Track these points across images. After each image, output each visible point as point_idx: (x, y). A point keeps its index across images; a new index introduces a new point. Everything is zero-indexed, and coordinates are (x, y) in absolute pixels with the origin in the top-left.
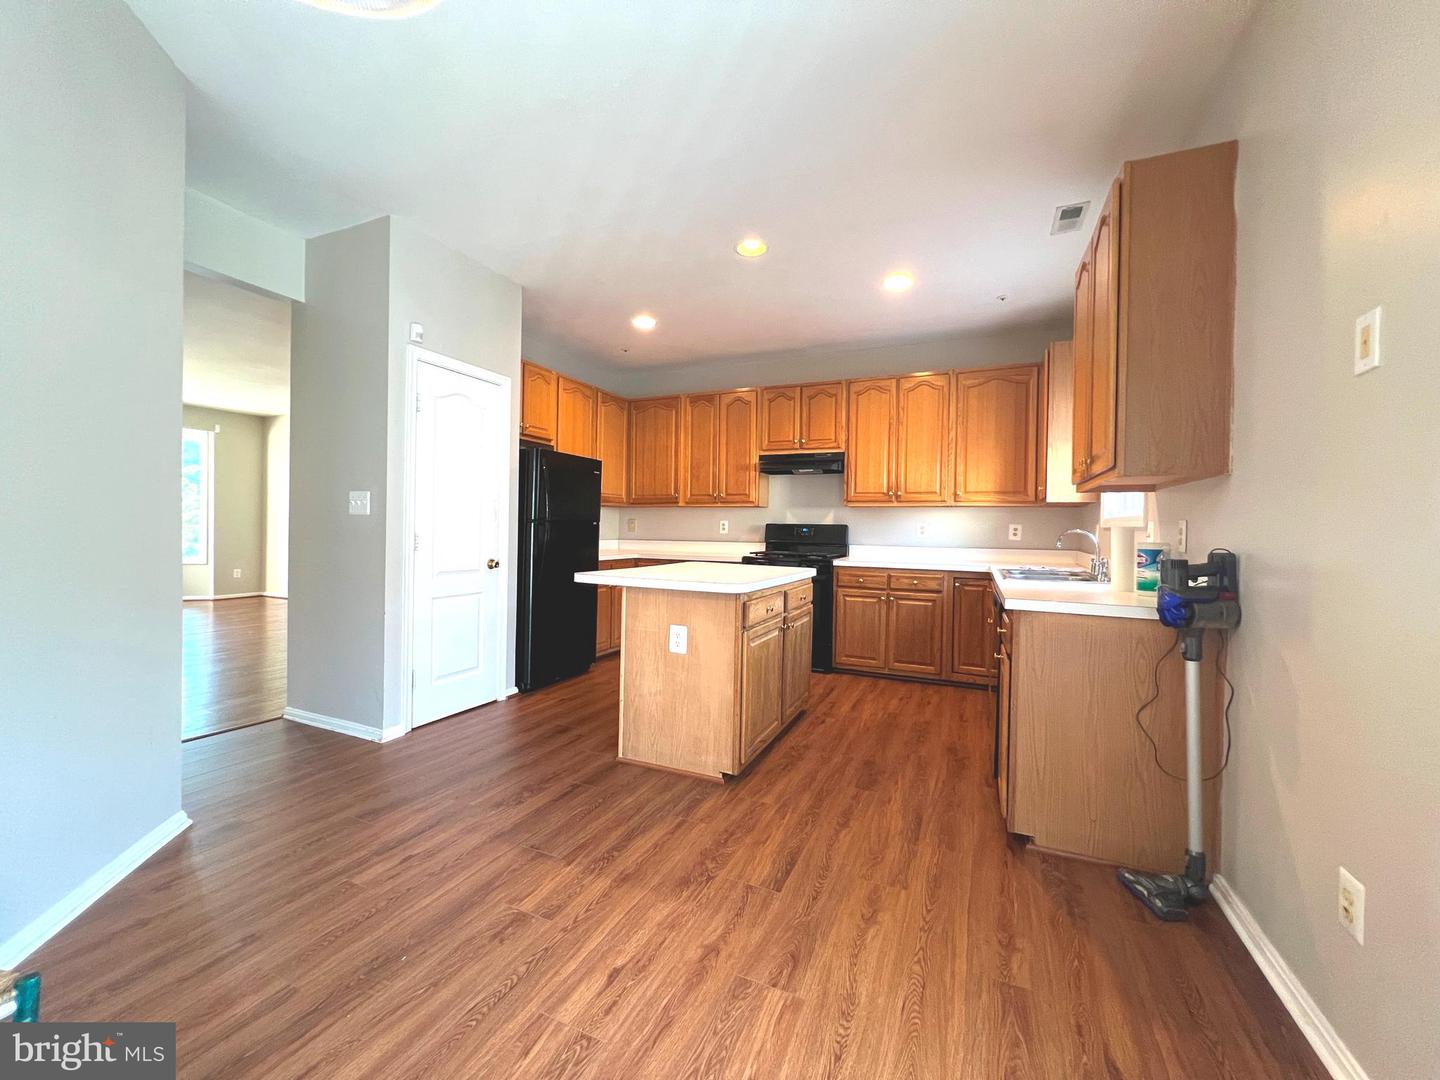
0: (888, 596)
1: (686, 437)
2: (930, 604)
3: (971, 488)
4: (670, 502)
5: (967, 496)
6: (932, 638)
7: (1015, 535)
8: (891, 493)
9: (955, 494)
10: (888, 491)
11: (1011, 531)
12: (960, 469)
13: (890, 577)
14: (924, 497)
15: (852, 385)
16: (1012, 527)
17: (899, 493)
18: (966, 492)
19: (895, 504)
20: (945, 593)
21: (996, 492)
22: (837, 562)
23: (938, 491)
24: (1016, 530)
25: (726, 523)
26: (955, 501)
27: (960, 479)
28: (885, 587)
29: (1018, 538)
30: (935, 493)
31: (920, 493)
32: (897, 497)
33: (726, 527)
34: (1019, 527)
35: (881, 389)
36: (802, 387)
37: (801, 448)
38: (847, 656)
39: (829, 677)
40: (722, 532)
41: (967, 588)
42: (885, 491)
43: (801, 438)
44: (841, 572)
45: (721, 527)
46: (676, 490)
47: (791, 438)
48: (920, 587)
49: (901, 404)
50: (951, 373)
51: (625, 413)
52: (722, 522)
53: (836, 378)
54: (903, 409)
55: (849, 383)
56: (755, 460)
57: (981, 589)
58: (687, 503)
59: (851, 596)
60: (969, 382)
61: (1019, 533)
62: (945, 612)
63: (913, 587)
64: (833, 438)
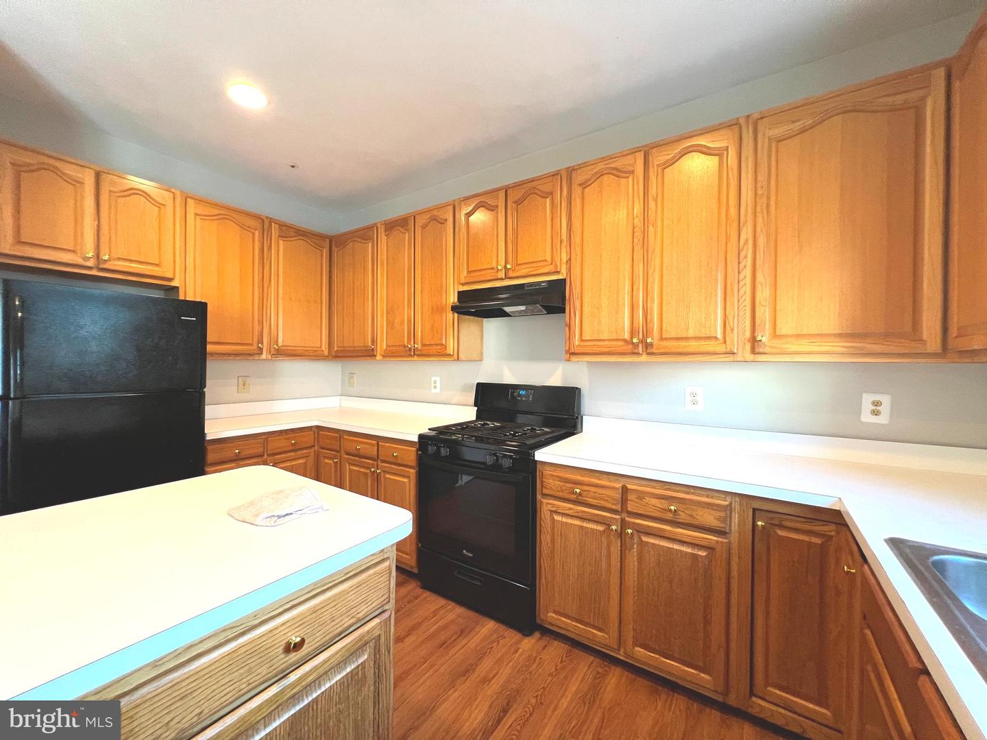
0: (624, 524)
1: (382, 274)
2: (703, 553)
3: (785, 328)
4: (369, 354)
5: (777, 343)
6: (707, 622)
7: (876, 413)
8: (635, 340)
9: (754, 341)
10: (632, 335)
11: (867, 406)
12: (763, 294)
13: (625, 490)
14: (693, 346)
15: (574, 175)
16: (867, 400)
17: (649, 340)
18: (775, 335)
19: (644, 358)
20: (734, 537)
21: (840, 336)
22: (541, 455)
23: (719, 335)
24: (877, 404)
25: (438, 379)
26: (753, 351)
27: (764, 313)
28: (618, 507)
29: (883, 419)
30: (716, 338)
31: (687, 339)
32: (647, 346)
33: (438, 384)
34: (886, 400)
35: (620, 173)
36: (506, 190)
37: (507, 277)
38: (556, 612)
39: (529, 644)
40: (434, 391)
41: (781, 533)
42: (627, 336)
43: (506, 262)
44: (548, 472)
45: (433, 384)
46: (373, 342)
47: (494, 264)
48: (683, 517)
49: (653, 191)
50: (742, 121)
51: (325, 252)
52: (433, 379)
53: (553, 169)
54: (656, 200)
55: (571, 171)
56: (453, 299)
57: (818, 541)
58: (384, 356)
59: (563, 514)
60: (777, 132)
61: (885, 409)
62: (735, 573)
63: (669, 516)
64: (548, 258)
